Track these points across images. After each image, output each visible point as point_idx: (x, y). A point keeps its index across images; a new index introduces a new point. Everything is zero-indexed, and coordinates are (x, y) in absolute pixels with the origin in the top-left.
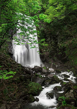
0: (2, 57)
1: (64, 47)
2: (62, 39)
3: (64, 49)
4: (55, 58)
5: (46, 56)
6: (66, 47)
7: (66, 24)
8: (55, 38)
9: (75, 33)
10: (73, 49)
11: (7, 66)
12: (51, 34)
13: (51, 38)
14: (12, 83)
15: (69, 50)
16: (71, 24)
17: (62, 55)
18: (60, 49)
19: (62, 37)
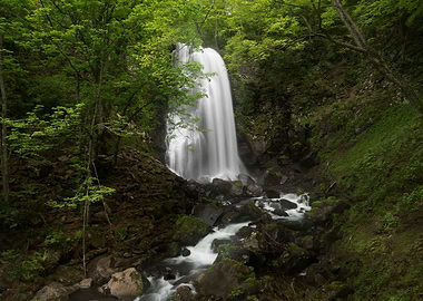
0: (130, 158)
1: (307, 125)
2: (304, 105)
3: (308, 131)
4: (284, 157)
5: (259, 152)
6: (312, 127)
7: (315, 62)
8: (283, 101)
9: (342, 85)
10: (334, 130)
11: (138, 180)
12: (273, 91)
13: (273, 102)
14: (142, 216)
15: (321, 134)
16: (331, 60)
17: (301, 150)
18: (297, 133)
19: (304, 100)
